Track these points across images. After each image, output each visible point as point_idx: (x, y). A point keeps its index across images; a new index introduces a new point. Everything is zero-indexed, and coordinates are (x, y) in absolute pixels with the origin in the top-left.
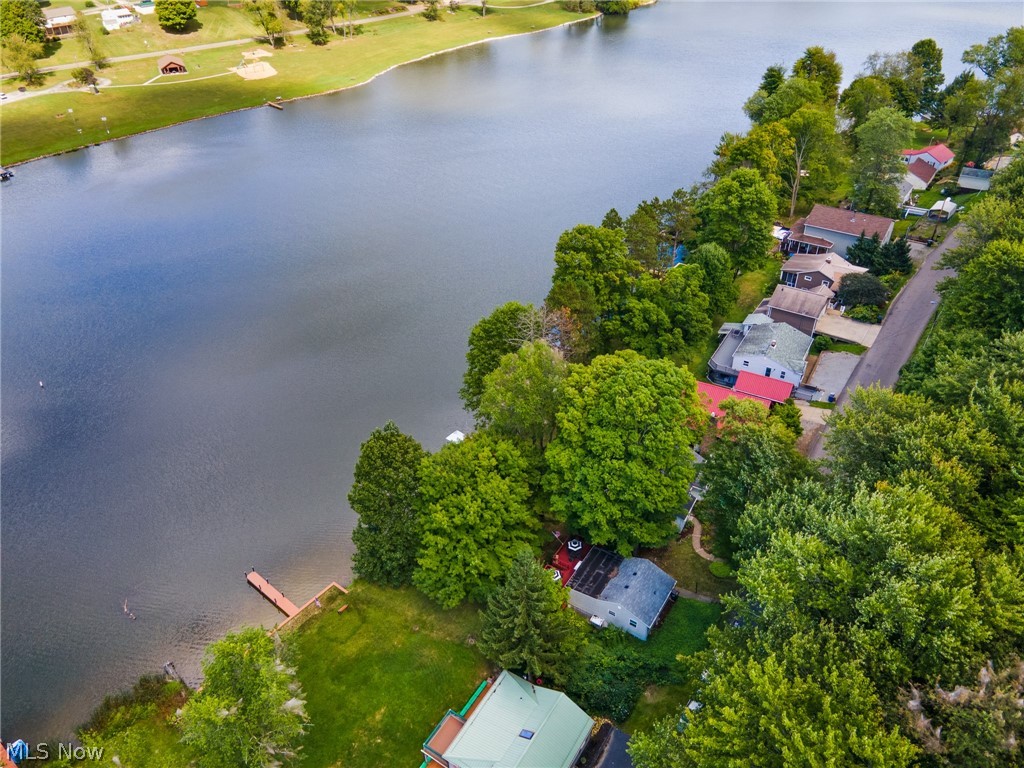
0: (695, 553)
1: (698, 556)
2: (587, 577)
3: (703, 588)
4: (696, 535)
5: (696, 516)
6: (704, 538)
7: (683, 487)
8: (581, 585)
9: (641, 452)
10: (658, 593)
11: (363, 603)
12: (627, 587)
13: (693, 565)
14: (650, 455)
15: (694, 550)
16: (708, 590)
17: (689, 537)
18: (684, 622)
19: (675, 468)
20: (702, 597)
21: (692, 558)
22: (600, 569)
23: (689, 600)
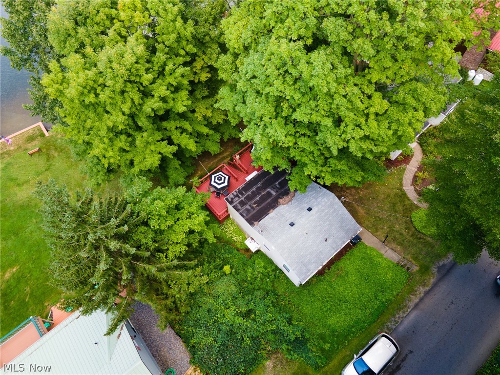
0: (401, 189)
1: (403, 195)
2: (254, 195)
3: (394, 239)
4: (412, 168)
5: (421, 145)
6: (420, 174)
7: (410, 124)
8: (242, 203)
9: (344, 35)
10: (329, 241)
11: (56, 149)
12: (292, 224)
13: (394, 205)
14: (363, 47)
15: (401, 184)
16: (400, 244)
17: (403, 166)
18: (353, 278)
19: (408, 87)
20: (390, 251)
21: (396, 195)
22: (273, 188)
23: (372, 249)
